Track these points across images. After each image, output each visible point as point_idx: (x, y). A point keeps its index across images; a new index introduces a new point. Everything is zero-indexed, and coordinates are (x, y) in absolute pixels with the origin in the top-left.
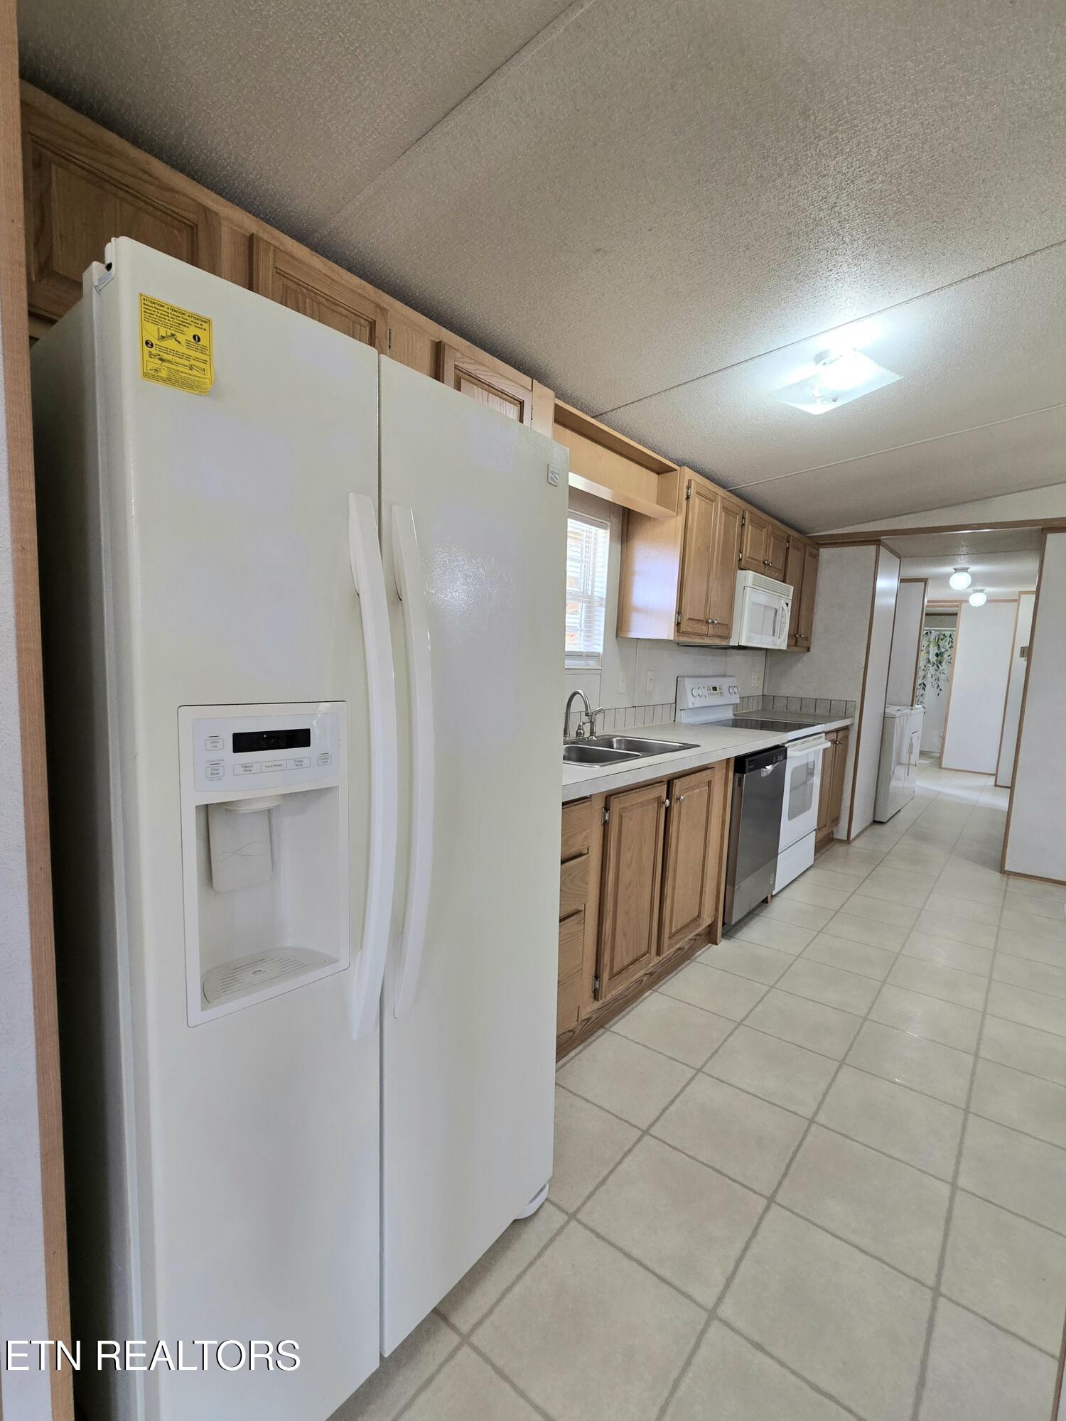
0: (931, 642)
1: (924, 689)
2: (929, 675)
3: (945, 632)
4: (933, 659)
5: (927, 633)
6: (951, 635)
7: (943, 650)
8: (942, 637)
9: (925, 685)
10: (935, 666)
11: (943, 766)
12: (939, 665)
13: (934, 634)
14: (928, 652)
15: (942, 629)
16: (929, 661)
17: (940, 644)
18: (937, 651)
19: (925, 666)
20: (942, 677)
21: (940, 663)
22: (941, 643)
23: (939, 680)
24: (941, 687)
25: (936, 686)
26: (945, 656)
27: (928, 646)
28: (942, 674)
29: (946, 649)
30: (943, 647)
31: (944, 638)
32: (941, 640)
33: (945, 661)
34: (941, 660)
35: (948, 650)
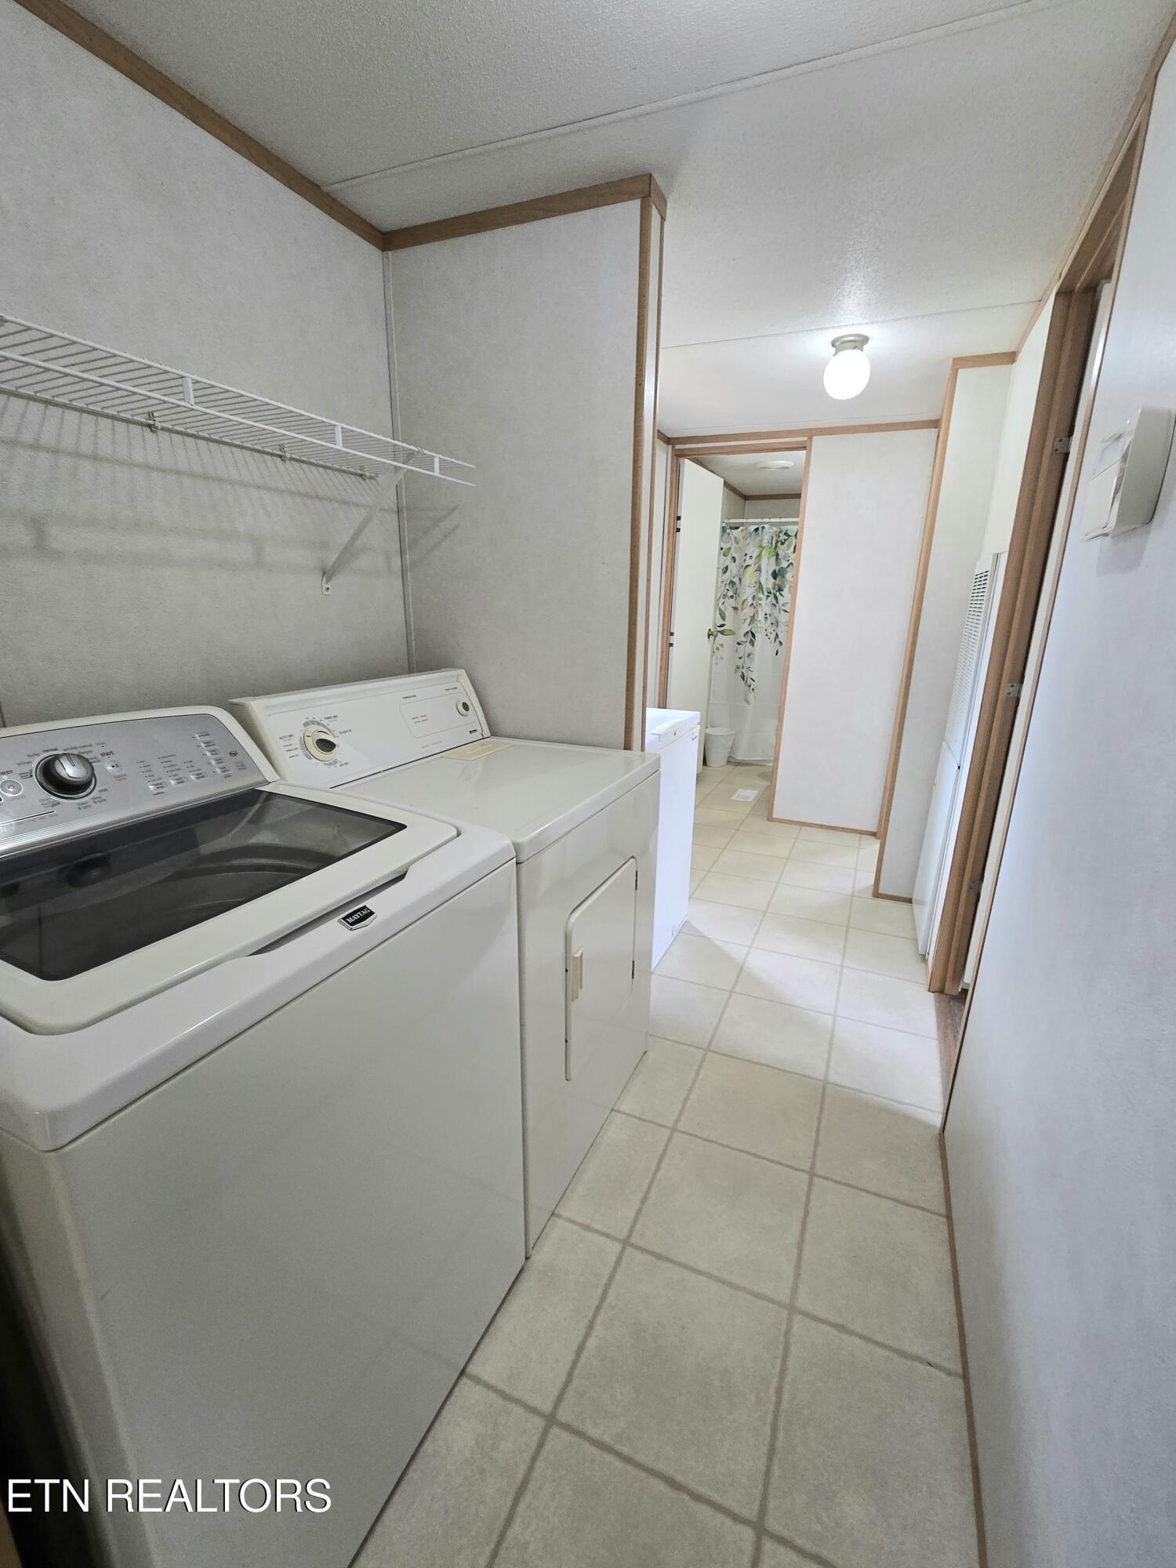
0: (763, 548)
1: (752, 643)
2: (761, 616)
3: (789, 527)
4: (768, 582)
5: (757, 530)
7: (784, 564)
8: (783, 537)
9: (753, 635)
10: (772, 597)
11: (774, 816)
12: (778, 594)
13: (769, 532)
14: (759, 570)
15: (783, 520)
16: (761, 587)
17: (780, 552)
18: (773, 567)
19: (754, 597)
20: (783, 617)
21: (780, 590)
22: (781, 550)
23: (778, 626)
24: (781, 638)
25: (773, 636)
26: (788, 575)
27: (759, 556)
28: (782, 611)
29: (790, 562)
30: (784, 558)
31: (785, 540)
32: (780, 543)
33: (787, 586)
34: (780, 583)
35: (792, 563)
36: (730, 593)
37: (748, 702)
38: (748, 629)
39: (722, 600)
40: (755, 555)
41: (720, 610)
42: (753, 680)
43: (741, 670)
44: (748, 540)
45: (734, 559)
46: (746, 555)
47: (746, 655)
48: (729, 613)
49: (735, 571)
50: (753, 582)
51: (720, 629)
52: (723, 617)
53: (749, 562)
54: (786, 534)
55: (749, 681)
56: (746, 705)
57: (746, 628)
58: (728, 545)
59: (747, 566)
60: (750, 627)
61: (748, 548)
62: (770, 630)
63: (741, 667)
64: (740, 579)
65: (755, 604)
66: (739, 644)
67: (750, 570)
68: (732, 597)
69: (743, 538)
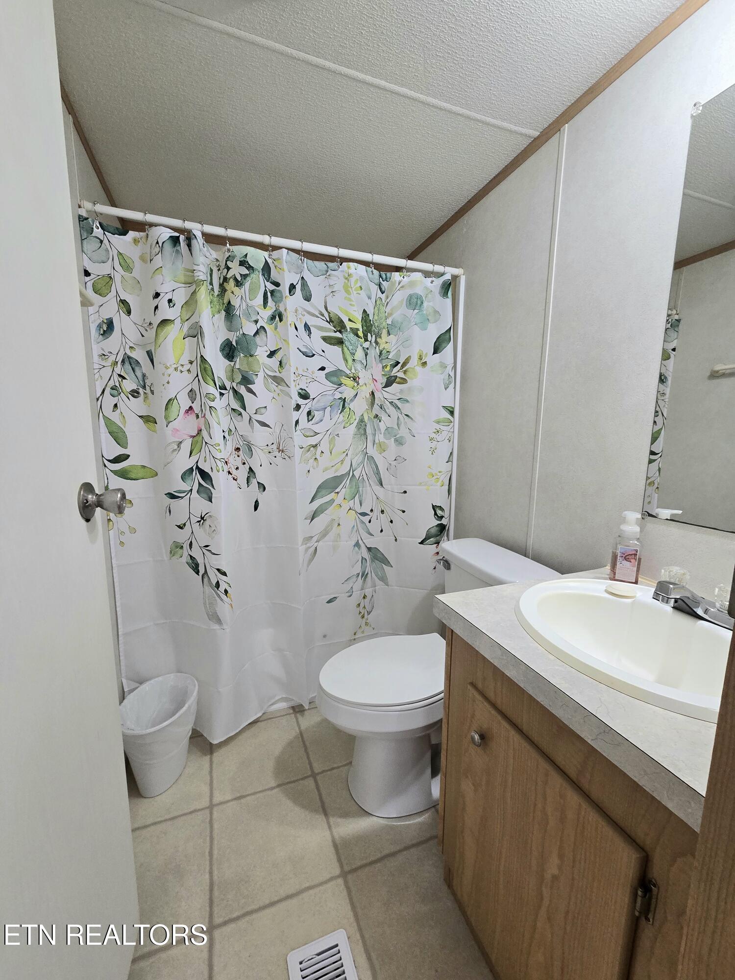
0: (199, 283)
1: (204, 492)
2: (213, 434)
6: (266, 269)
7: (250, 329)
8: (236, 270)
9: (204, 475)
10: (229, 396)
12: (242, 390)
14: (196, 333)
16: (203, 373)
17: (236, 302)
18: (223, 335)
19: (192, 394)
20: (260, 437)
21: (246, 381)
22: (237, 296)
25: (243, 474)
26: (261, 353)
27: (191, 302)
28: (256, 425)
29: (259, 325)
30: (248, 315)
31: (245, 276)
32: (232, 283)
33: (261, 375)
34: (245, 368)
35: (262, 327)
36: (129, 385)
37: (219, 621)
38: (190, 463)
39: (108, 401)
40: (180, 297)
41: (108, 422)
42: (224, 574)
43: (186, 551)
44: (158, 261)
45: (126, 308)
46: (157, 295)
47: (194, 520)
48: (134, 429)
49: (133, 335)
50: (185, 360)
51: (118, 467)
52: (118, 436)
53: (166, 312)
54: (243, 263)
55: (214, 576)
56: (216, 627)
57: (183, 462)
58: (106, 269)
59: (165, 322)
60: (194, 458)
61: (158, 278)
62: (235, 461)
63: (186, 546)
64: (150, 354)
65: (197, 408)
66: (172, 496)
67: (174, 332)
68: (135, 393)
69: (142, 258)
